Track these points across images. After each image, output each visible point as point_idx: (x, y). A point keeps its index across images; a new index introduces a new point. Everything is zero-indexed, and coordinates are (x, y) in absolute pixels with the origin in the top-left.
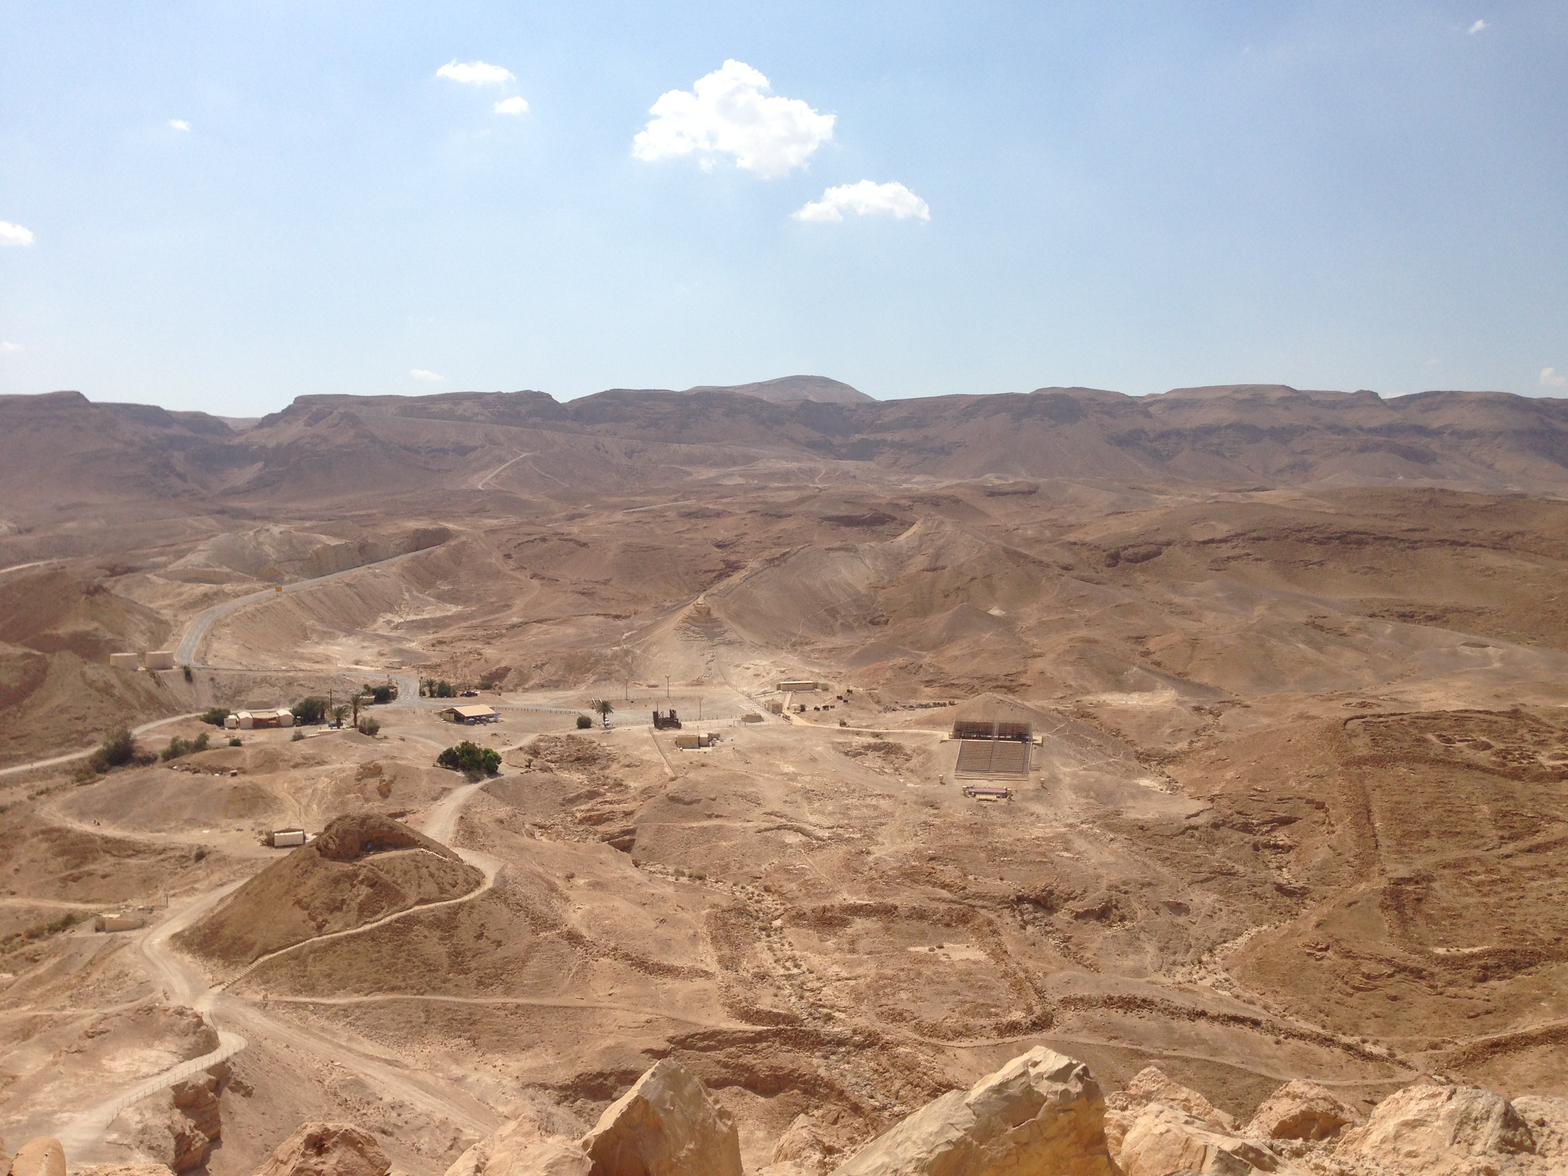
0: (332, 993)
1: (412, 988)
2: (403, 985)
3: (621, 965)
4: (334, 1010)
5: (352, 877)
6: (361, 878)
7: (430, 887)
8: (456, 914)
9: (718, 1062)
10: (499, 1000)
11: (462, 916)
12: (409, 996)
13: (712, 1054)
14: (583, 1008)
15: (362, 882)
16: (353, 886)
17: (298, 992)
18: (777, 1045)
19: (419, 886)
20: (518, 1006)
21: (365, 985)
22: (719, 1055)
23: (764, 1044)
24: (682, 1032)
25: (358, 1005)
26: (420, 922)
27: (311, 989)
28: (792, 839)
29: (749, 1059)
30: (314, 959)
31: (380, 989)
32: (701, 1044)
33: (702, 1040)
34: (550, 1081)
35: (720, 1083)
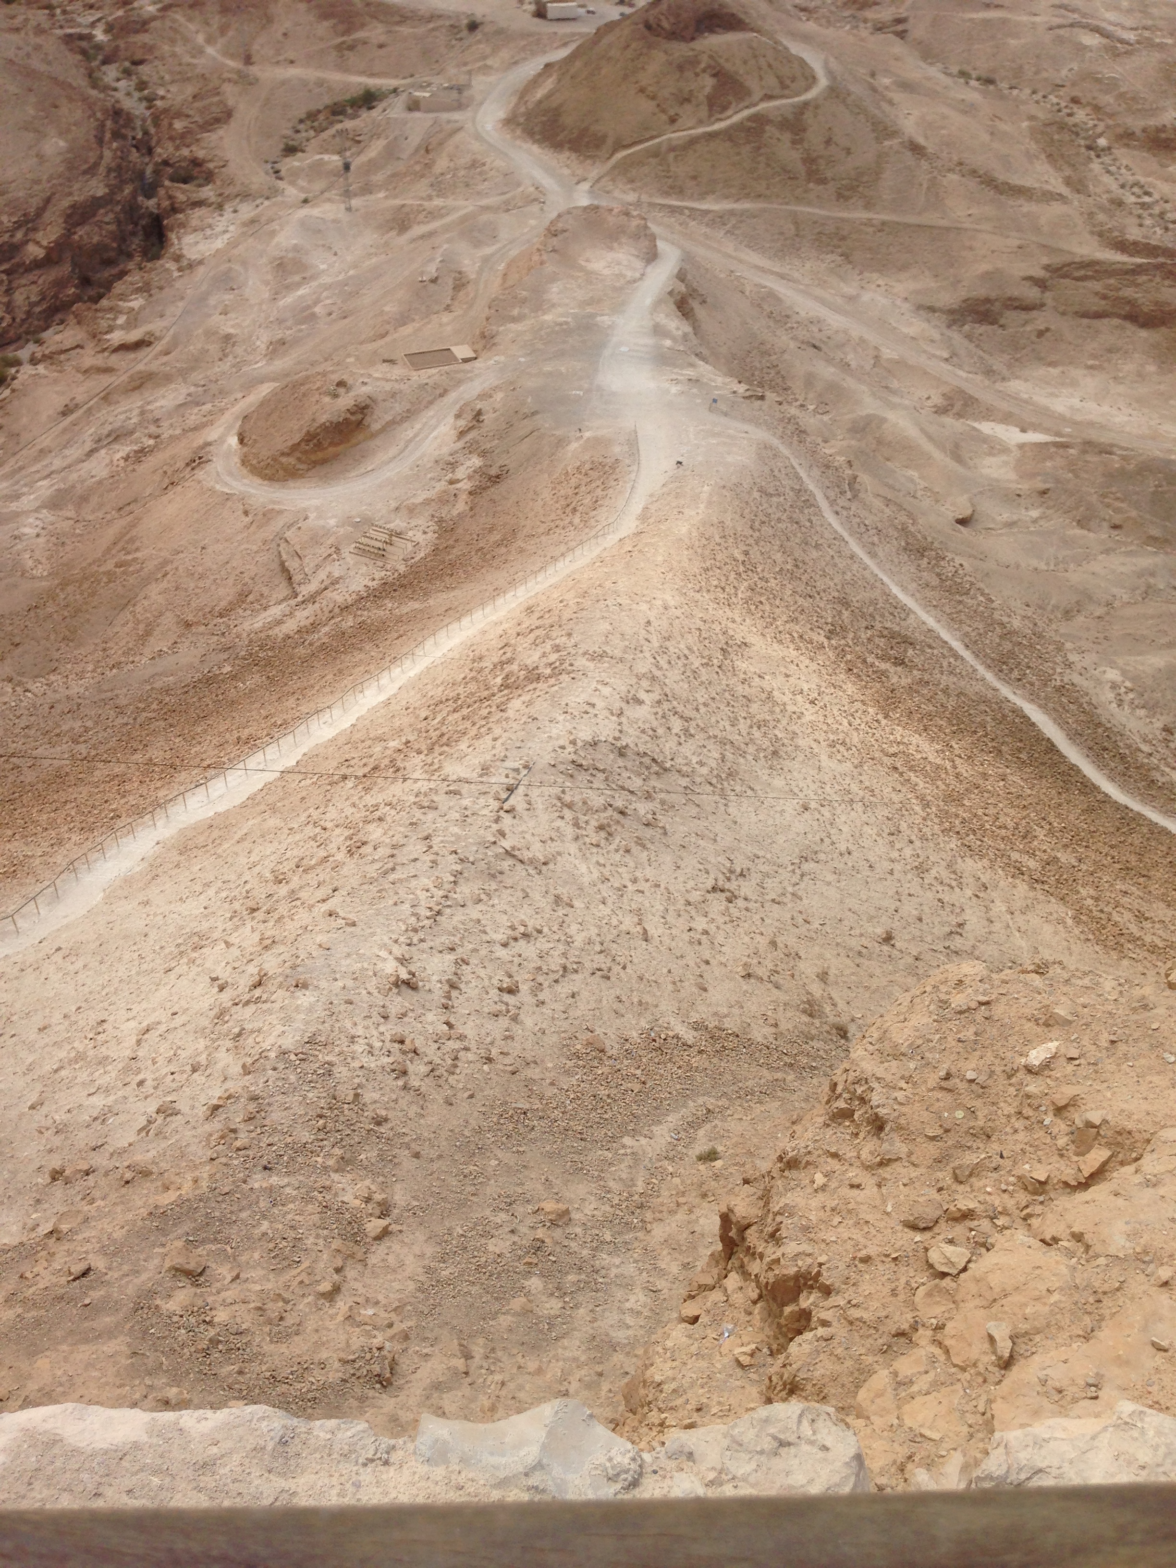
0: (702, 196)
1: (778, 196)
2: (768, 192)
3: (972, 184)
4: (710, 216)
5: (693, 62)
6: (703, 65)
7: (771, 81)
8: (802, 113)
9: (1097, 294)
10: (864, 215)
11: (808, 116)
12: (775, 206)
13: (1089, 284)
14: (948, 229)
15: (704, 71)
16: (697, 75)
17: (667, 194)
18: (1158, 279)
19: (761, 78)
20: (884, 223)
21: (733, 191)
22: (1097, 286)
23: (1145, 278)
24: (1057, 260)
25: (732, 213)
26: (769, 121)
27: (680, 192)
28: (1091, 40)
29: (1128, 292)
30: (676, 157)
31: (747, 196)
32: (1077, 274)
33: (1078, 269)
34: (938, 305)
35: (1099, 315)
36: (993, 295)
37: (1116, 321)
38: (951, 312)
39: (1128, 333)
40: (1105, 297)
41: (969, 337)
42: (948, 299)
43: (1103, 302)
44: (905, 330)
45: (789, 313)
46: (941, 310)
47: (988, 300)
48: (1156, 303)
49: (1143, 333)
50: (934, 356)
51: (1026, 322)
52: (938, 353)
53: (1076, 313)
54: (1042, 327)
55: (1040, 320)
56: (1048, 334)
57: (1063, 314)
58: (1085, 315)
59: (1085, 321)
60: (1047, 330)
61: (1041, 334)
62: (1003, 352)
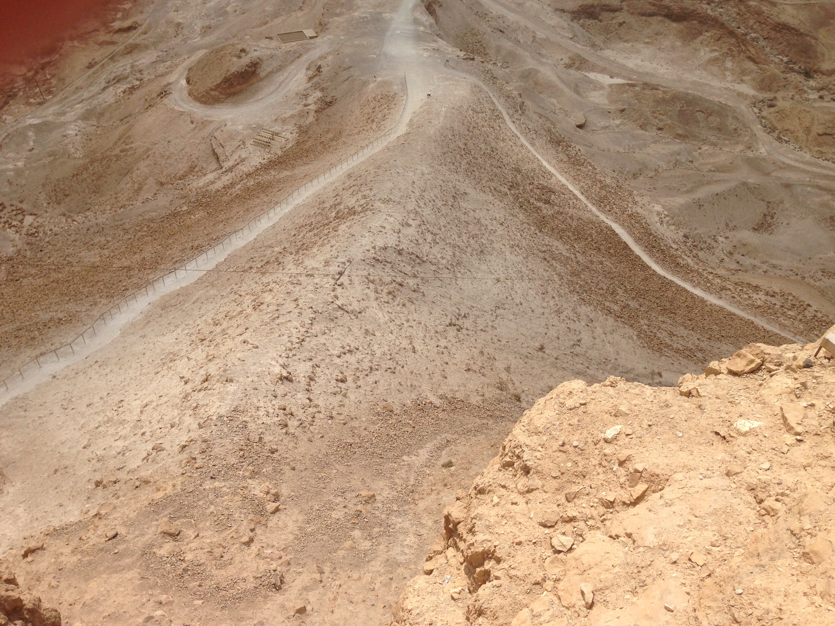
34: (566, 8)
35: (652, 15)
36: (596, 3)
37: (660, 18)
38: (573, 12)
39: (666, 24)
40: (654, 5)
41: (582, 26)
42: (572, 5)
43: (653, 8)
44: (549, 22)
45: (487, 12)
46: (569, 12)
47: (592, 6)
48: (681, 8)
49: (675, 25)
50: (564, 36)
51: (613, 18)
52: (567, 35)
53: (639, 14)
54: (621, 21)
55: (621, 17)
56: (624, 25)
57: (632, 14)
58: (643, 15)
59: (644, 18)
60: (624, 22)
61: (621, 25)
62: (600, 34)
